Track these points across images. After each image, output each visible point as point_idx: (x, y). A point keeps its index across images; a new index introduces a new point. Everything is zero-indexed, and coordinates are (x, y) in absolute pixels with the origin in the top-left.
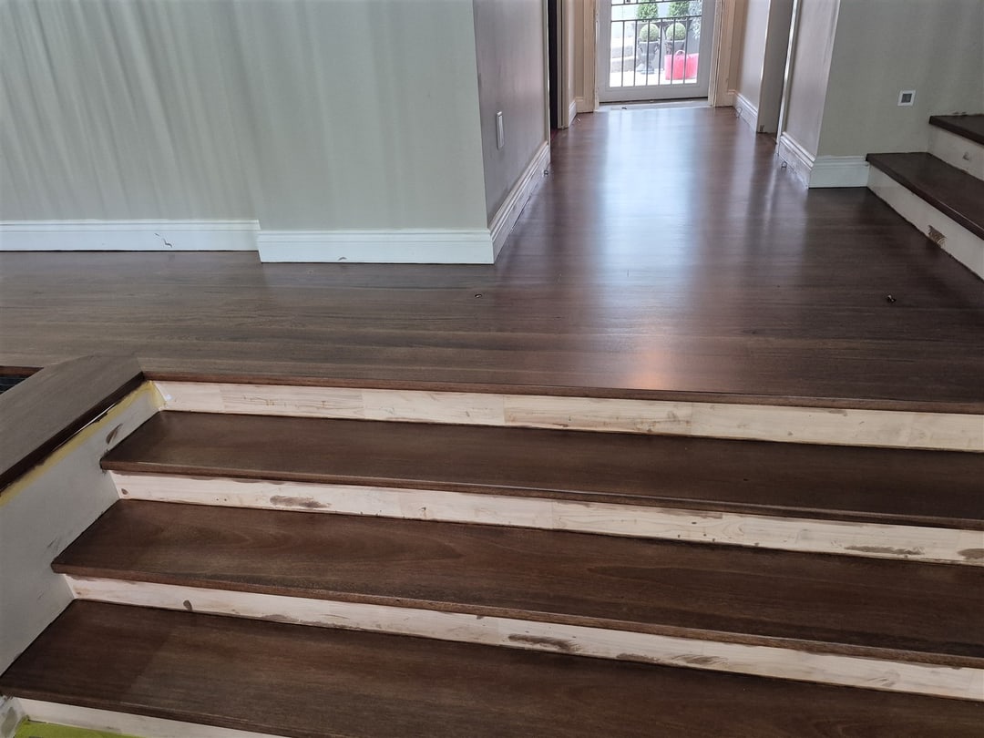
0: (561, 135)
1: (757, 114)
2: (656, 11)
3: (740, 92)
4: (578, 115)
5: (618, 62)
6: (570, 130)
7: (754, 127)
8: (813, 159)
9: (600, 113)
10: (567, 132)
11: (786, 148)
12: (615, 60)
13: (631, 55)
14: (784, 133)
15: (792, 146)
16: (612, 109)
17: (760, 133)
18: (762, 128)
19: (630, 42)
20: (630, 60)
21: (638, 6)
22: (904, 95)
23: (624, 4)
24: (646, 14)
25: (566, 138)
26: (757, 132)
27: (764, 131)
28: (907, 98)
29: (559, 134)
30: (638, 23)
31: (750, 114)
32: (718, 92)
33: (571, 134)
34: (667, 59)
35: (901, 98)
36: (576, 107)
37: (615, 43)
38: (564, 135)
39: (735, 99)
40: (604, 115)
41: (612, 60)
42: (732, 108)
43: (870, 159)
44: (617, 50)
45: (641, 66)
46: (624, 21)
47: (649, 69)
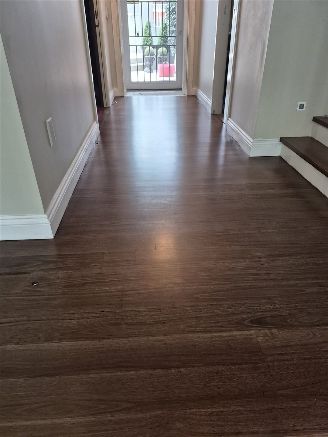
0: (106, 112)
1: (211, 104)
2: (152, 41)
3: (199, 88)
4: (116, 98)
5: (135, 66)
6: (112, 108)
7: (210, 111)
8: (252, 141)
9: (128, 97)
10: (110, 110)
11: (232, 128)
12: (133, 65)
13: (141, 62)
14: (229, 119)
15: (236, 129)
16: (134, 95)
17: (213, 114)
18: (214, 111)
19: (140, 56)
20: (141, 65)
21: (143, 37)
22: (301, 105)
23: (136, 36)
24: (147, 42)
25: (109, 114)
26: (212, 114)
27: (215, 113)
28: (302, 106)
29: (105, 111)
30: (144, 46)
31: (206, 102)
32: (188, 88)
33: (112, 112)
34: (160, 66)
35: (298, 107)
36: (114, 93)
37: (133, 56)
38: (108, 112)
39: (196, 92)
40: (130, 98)
41: (131, 65)
42: (195, 97)
43: (282, 140)
44: (134, 59)
45: (147, 69)
46: (136, 46)
47: (151, 71)
